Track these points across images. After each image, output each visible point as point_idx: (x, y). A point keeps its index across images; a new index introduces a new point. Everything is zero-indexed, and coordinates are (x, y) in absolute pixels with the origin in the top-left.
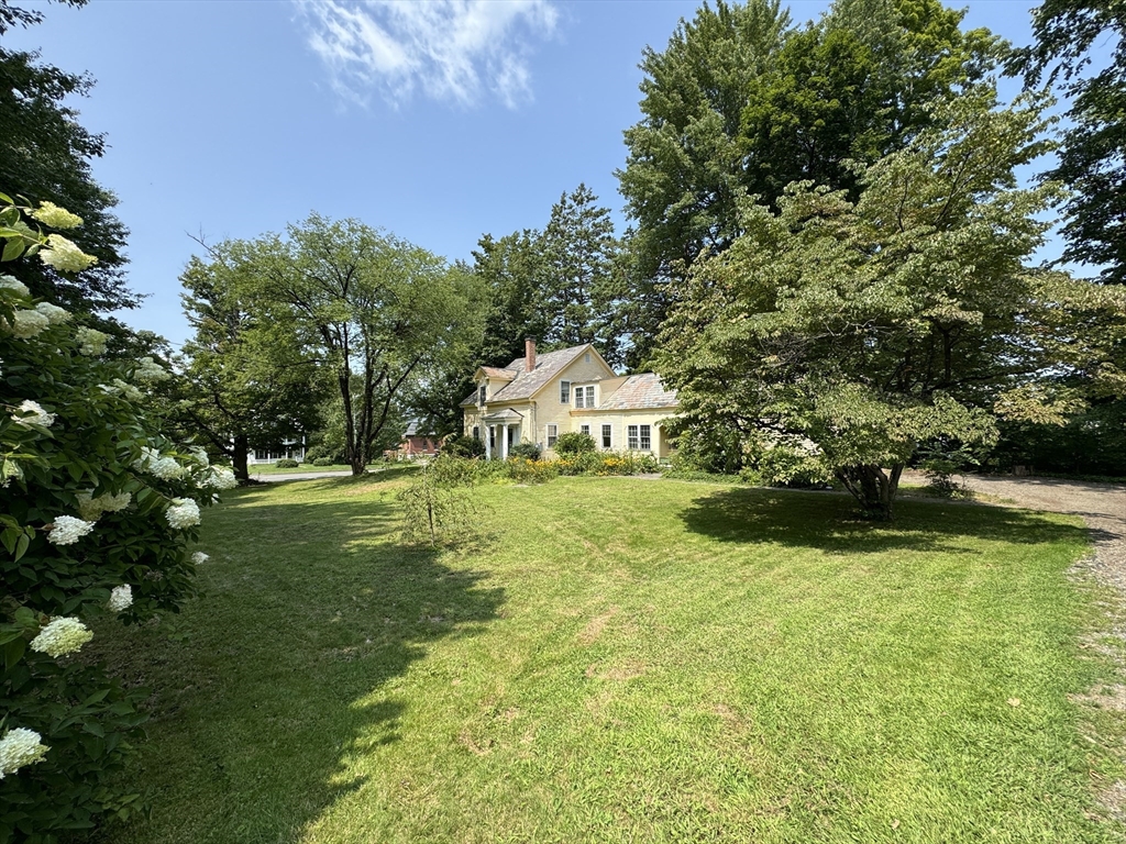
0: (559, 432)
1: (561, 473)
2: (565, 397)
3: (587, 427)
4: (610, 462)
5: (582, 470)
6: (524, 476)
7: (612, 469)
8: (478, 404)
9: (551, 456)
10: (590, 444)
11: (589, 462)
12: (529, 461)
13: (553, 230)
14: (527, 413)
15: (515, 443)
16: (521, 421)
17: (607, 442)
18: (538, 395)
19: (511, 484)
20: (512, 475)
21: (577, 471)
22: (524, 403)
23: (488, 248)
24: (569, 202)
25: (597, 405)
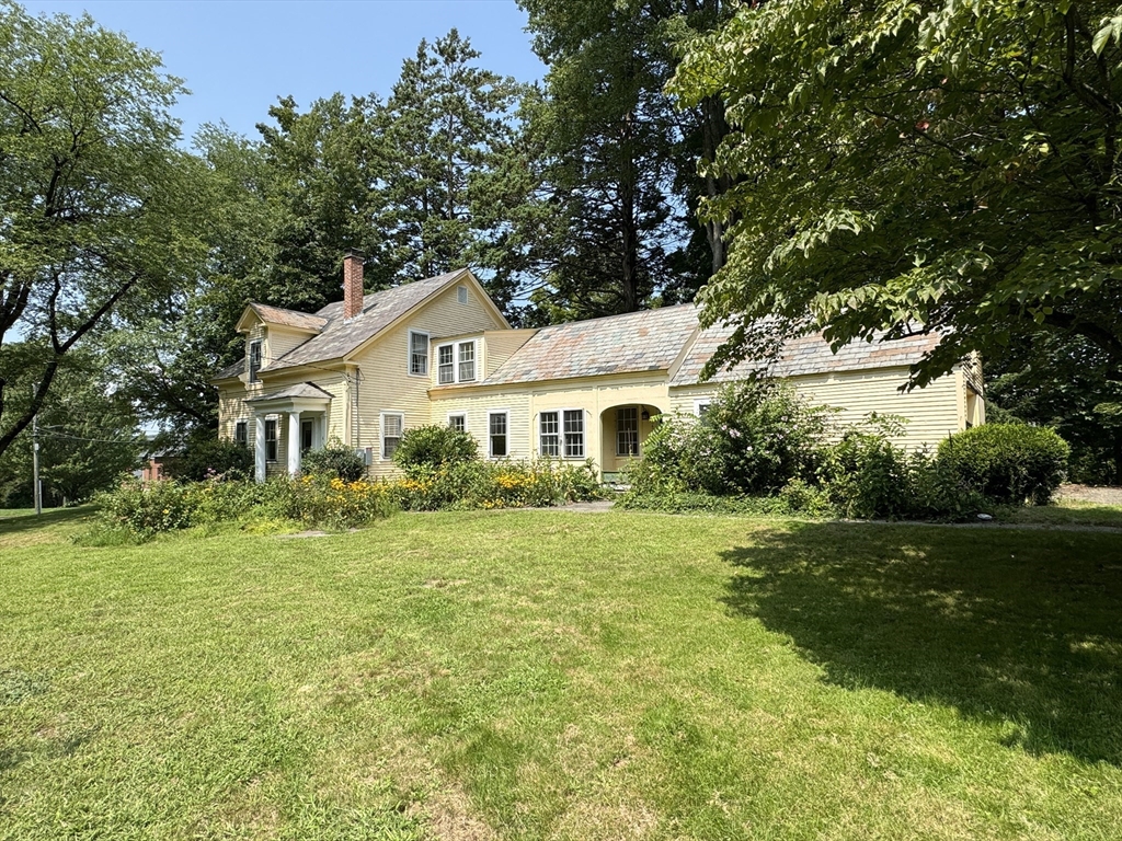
0: (407, 425)
1: (406, 506)
2: (418, 363)
3: (460, 420)
4: (507, 481)
5: (450, 499)
6: (319, 513)
7: (511, 494)
8: (245, 377)
9: (388, 473)
10: (467, 449)
11: (465, 481)
12: (337, 483)
13: (403, 97)
14: (340, 389)
15: (316, 448)
16: (328, 405)
17: (499, 447)
18: (364, 352)
19: (288, 531)
20: (293, 513)
21: (439, 500)
22: (334, 368)
23: (287, 119)
24: (431, 54)
25: (480, 376)
